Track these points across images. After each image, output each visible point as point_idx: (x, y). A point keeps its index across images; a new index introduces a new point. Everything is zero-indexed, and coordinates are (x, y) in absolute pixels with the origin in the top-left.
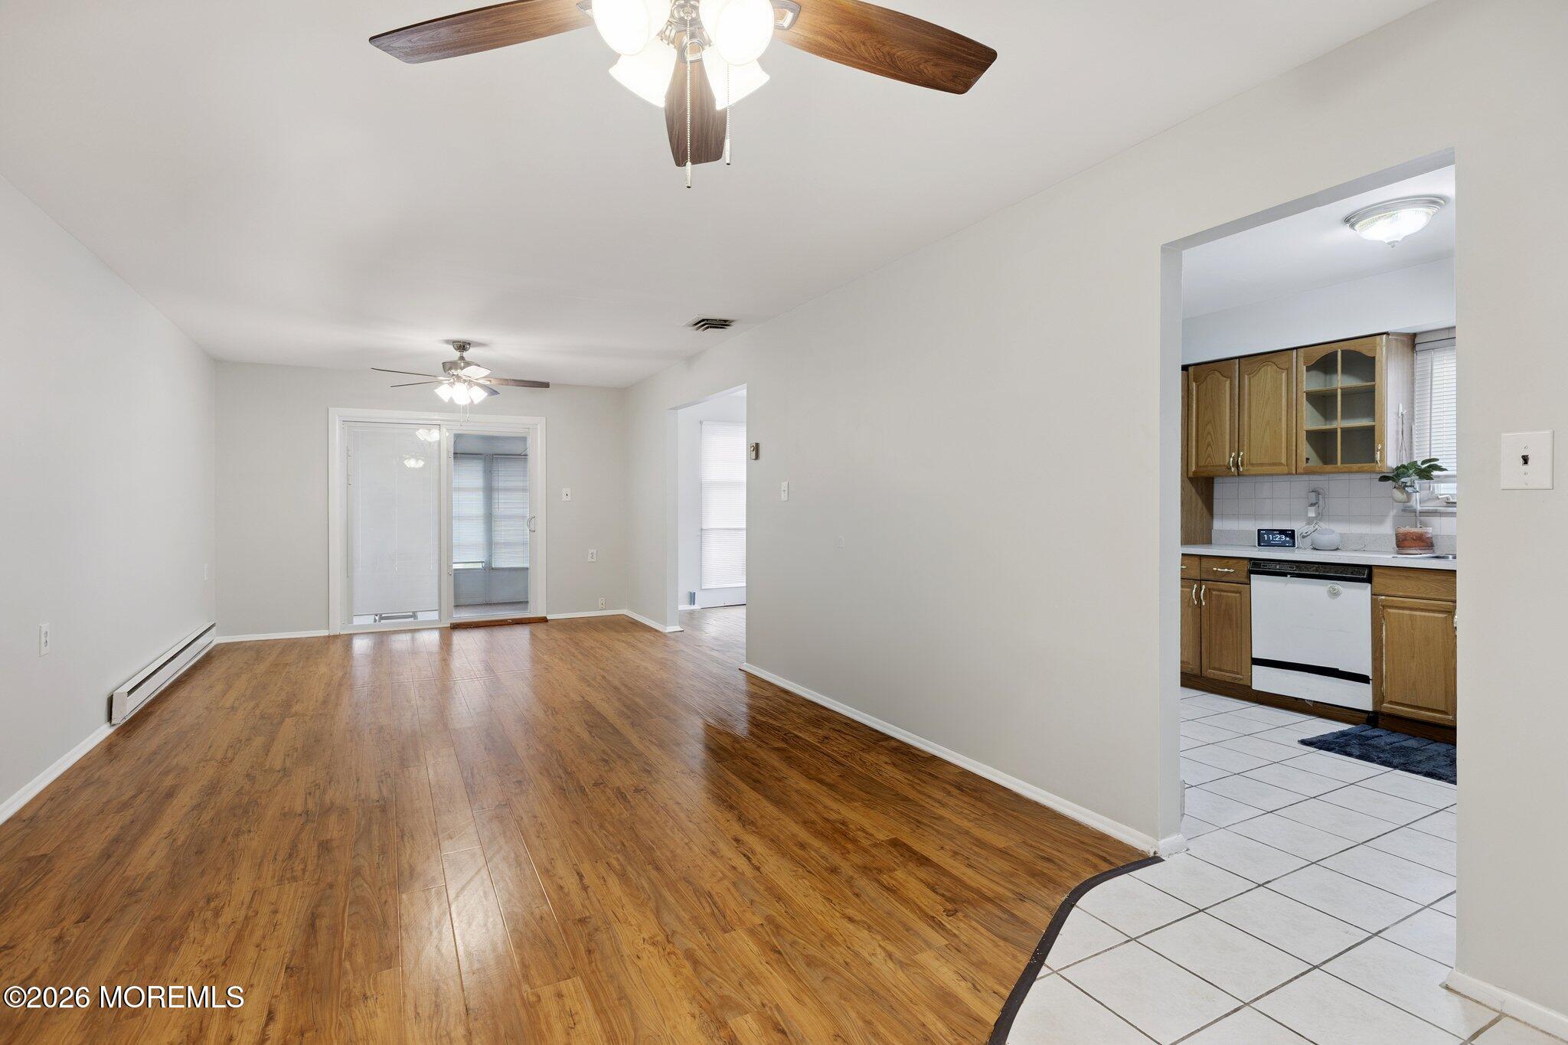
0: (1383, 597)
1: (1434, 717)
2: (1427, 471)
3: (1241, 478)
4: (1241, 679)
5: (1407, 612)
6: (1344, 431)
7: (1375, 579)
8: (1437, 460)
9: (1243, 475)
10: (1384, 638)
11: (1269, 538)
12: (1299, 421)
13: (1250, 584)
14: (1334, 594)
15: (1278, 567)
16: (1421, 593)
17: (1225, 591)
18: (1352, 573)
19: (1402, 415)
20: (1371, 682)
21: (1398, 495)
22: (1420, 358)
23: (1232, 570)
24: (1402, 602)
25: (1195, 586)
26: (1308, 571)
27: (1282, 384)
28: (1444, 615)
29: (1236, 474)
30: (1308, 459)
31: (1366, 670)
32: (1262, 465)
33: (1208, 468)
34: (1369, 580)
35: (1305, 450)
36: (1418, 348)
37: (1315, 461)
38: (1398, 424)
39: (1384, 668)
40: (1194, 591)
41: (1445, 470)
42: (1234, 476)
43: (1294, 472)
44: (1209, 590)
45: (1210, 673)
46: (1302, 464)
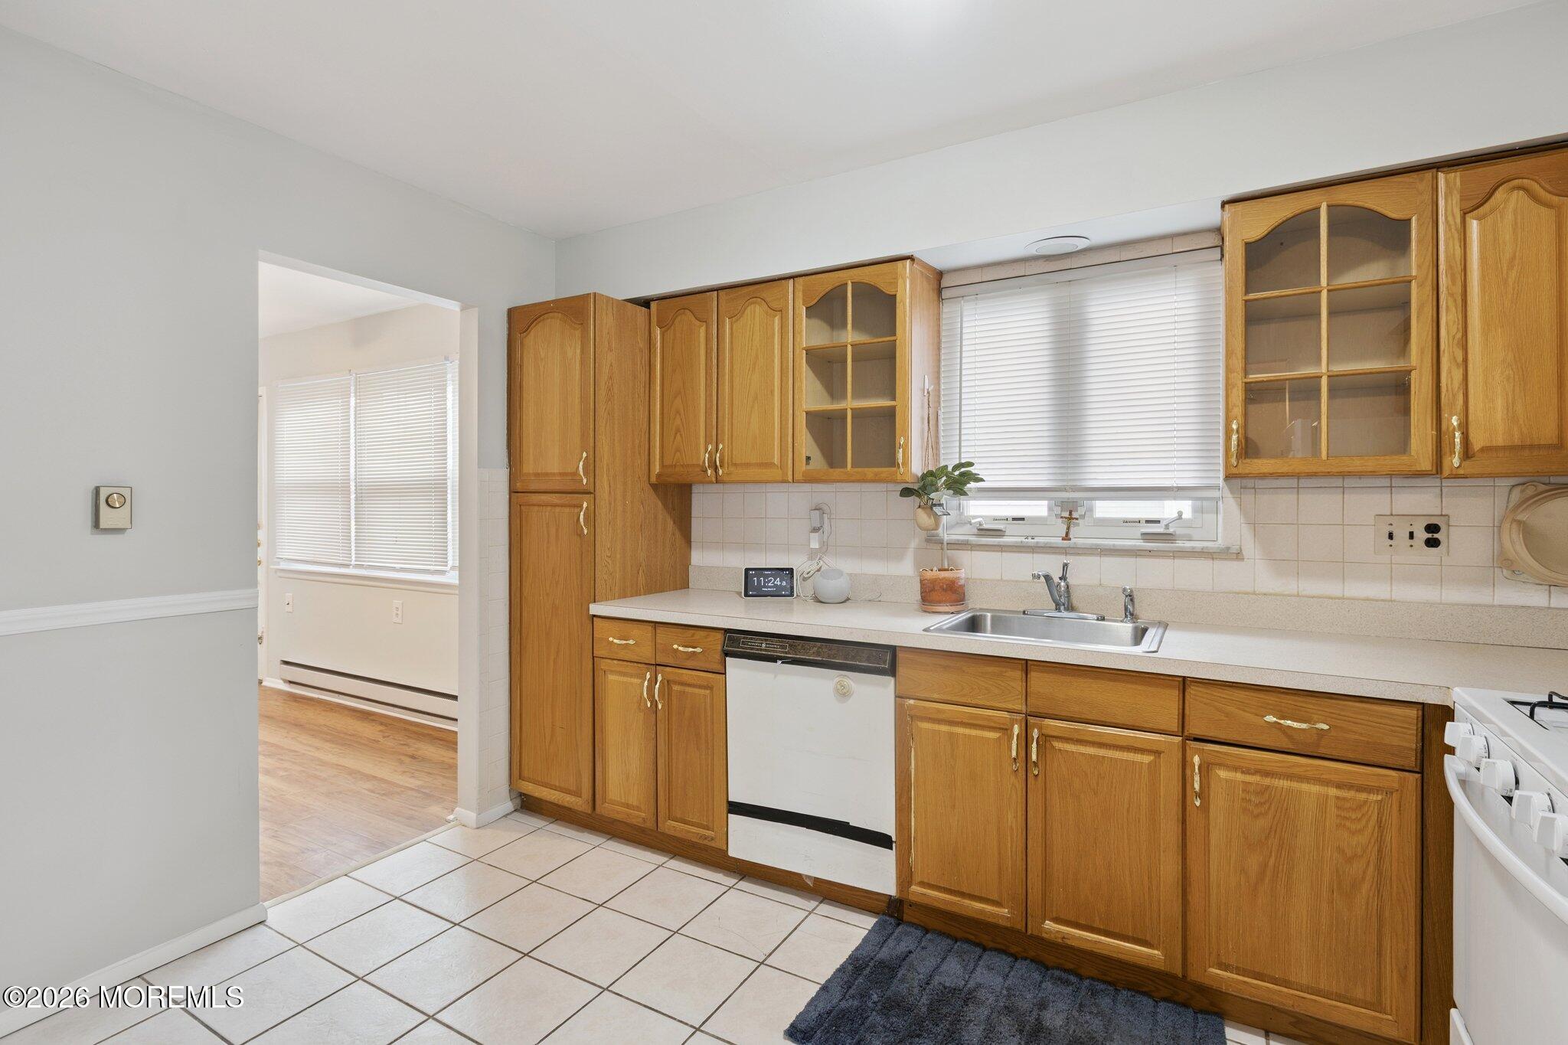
0: (912, 702)
1: (982, 911)
2: (960, 481)
3: (721, 486)
4: (712, 839)
5: (944, 728)
6: (858, 414)
7: (901, 670)
8: (971, 464)
9: (723, 482)
10: (913, 771)
11: (759, 582)
12: (796, 397)
13: (725, 674)
14: (843, 694)
15: (764, 645)
16: (964, 696)
17: (689, 685)
18: (868, 660)
19: (928, 393)
20: (894, 845)
21: (923, 517)
22: (947, 309)
23: (699, 650)
24: (939, 711)
25: (648, 676)
26: (807, 653)
27: (774, 334)
28: (993, 735)
29: (714, 479)
30: (808, 458)
31: (889, 828)
32: (748, 465)
33: (677, 469)
34: (892, 671)
35: (806, 444)
36: (945, 294)
37: (818, 462)
38: (922, 407)
39: (913, 824)
40: (646, 683)
41: (982, 480)
42: (711, 482)
43: (790, 478)
44: (668, 683)
45: (671, 827)
46: (802, 467)
